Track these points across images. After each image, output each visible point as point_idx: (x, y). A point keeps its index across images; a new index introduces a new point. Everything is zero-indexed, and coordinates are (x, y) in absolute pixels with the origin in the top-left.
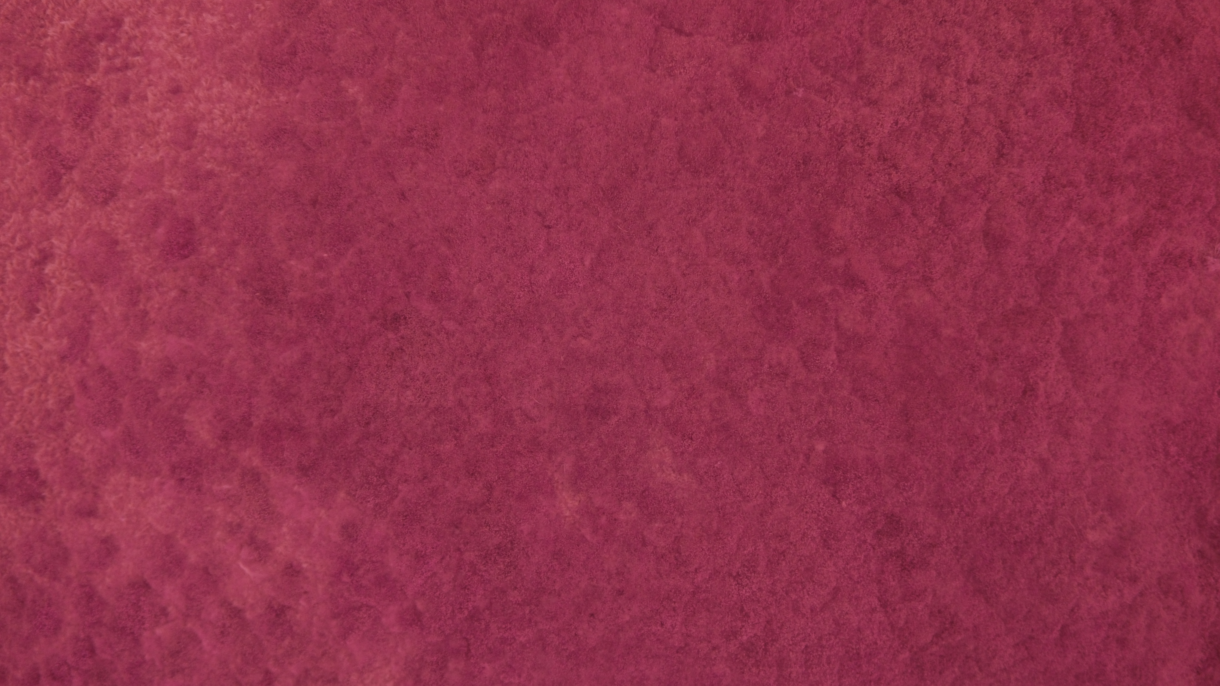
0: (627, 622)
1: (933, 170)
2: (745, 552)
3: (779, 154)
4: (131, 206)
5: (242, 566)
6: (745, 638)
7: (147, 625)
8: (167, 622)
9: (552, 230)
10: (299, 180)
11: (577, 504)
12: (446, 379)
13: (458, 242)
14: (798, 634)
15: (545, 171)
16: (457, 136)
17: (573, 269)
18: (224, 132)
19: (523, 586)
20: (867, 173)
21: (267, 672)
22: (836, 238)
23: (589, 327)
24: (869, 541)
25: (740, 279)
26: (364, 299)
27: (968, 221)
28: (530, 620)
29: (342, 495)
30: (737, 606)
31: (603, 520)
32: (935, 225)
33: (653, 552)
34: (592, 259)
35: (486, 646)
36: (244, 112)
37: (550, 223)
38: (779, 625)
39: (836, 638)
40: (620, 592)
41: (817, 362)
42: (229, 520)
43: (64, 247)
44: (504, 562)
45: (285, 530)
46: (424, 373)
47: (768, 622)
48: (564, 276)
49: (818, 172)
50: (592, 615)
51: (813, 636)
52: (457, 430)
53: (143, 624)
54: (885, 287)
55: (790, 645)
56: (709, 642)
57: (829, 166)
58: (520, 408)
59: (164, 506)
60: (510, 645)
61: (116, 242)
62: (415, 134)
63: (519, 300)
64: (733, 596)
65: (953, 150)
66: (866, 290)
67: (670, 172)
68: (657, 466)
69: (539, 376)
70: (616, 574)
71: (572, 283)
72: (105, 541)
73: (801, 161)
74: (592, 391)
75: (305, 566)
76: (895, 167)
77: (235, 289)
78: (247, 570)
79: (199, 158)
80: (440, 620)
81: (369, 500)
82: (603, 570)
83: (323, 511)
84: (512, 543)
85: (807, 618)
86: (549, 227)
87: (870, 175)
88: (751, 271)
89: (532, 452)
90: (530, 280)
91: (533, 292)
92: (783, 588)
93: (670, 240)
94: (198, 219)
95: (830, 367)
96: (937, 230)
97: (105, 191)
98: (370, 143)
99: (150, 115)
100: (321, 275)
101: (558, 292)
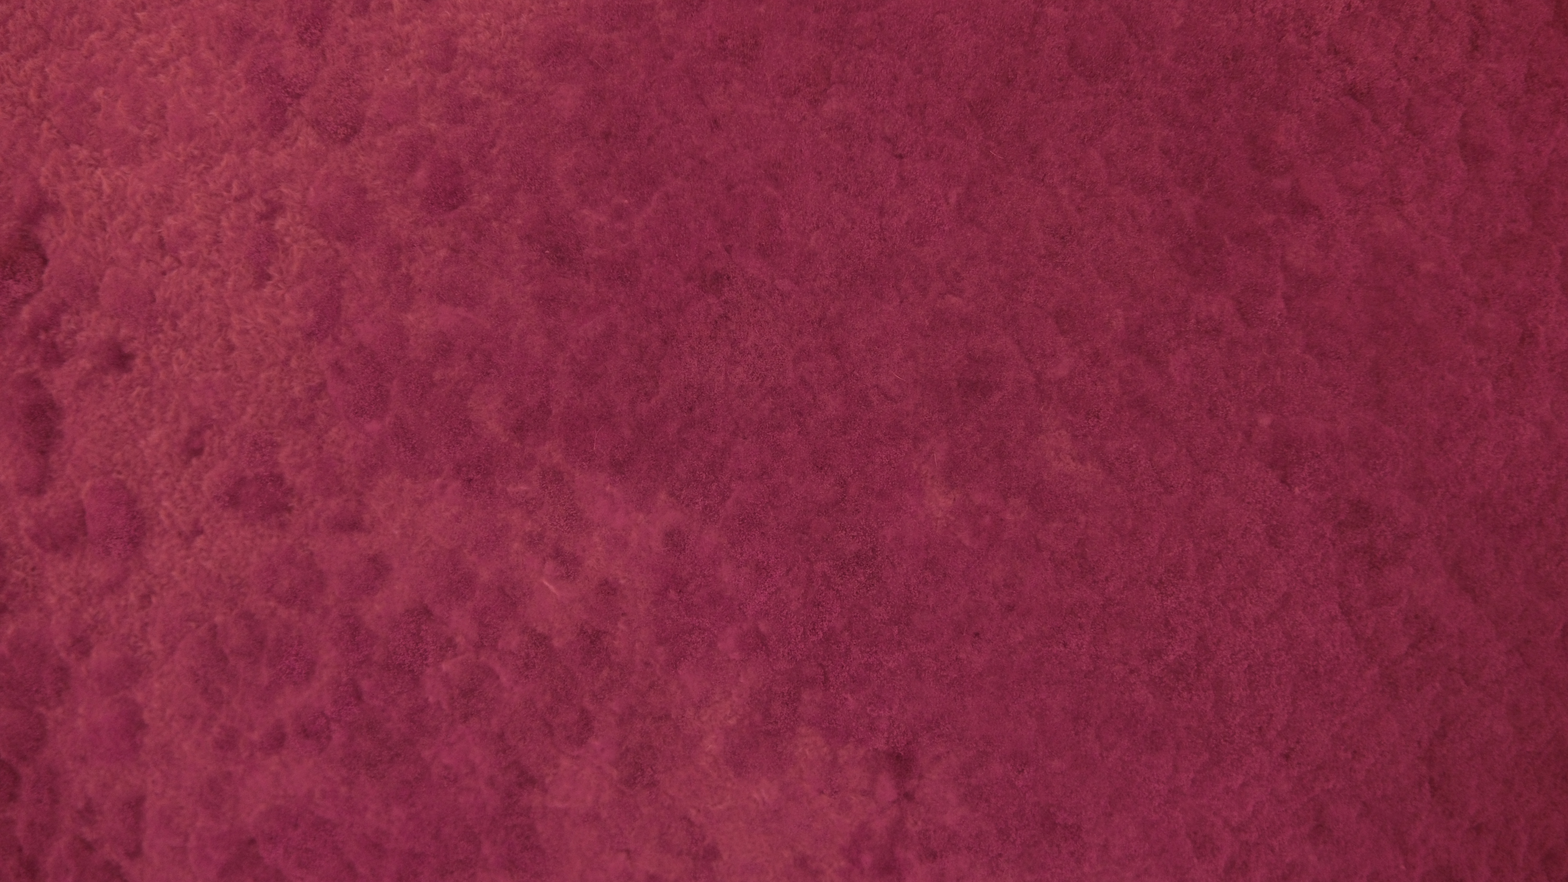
0: (1020, 643)
1: (1396, 65)
2: (1170, 554)
3: (1202, 48)
4: (380, 144)
5: (546, 583)
6: (1172, 657)
7: (430, 660)
8: (455, 655)
9: (905, 160)
10: (587, 107)
11: (951, 502)
12: (784, 353)
13: (788, 179)
14: (1240, 651)
15: (894, 85)
16: (782, 44)
17: (936, 209)
18: (491, 49)
19: (889, 602)
20: (1316, 69)
21: (583, 711)
22: (1279, 152)
23: (959, 281)
24: (1328, 535)
25: (1153, 212)
26: (677, 255)
27: (1443, 127)
28: (899, 643)
29: (663, 496)
30: (1160, 620)
31: (987, 519)
32: (1401, 134)
33: (1050, 559)
34: (958, 195)
35: (848, 674)
36: (514, 22)
37: (903, 150)
38: (1215, 640)
39: (1287, 654)
40: (1010, 608)
41: (1260, 313)
42: (528, 529)
43: (298, 196)
44: (864, 574)
45: (596, 539)
46: (756, 345)
47: (1200, 638)
48: (925, 218)
49: (1253, 69)
50: (977, 634)
51: (1258, 653)
52: (801, 415)
53: (426, 659)
54: (1343, 214)
55: (1229, 664)
56: (1125, 664)
57: (1266, 61)
58: (877, 386)
59: (448, 514)
60: (877, 671)
61: (364, 191)
62: (730, 43)
63: (868, 251)
64: (1155, 608)
65: (1419, 40)
66: (1321, 217)
67: (1058, 77)
68: (1052, 453)
69: (898, 345)
70: (1003, 586)
71: (934, 226)
72: (373, 559)
73: (1230, 57)
74: (966, 362)
75: (622, 582)
76: (1350, 61)
77: (515, 247)
78: (552, 588)
79: (462, 83)
80: (789, 643)
81: (697, 501)
82: (987, 582)
83: (641, 516)
84: (873, 550)
85: (1250, 631)
86: (901, 157)
87: (1319, 72)
88: (1167, 201)
89: (894, 439)
90: (881, 225)
91: (885, 240)
92: (1219, 597)
93: (1060, 166)
94: (465, 160)
95: (1277, 319)
96: (1405, 140)
97: (346, 125)
98: (672, 58)
99: (397, 27)
100: (622, 226)
101: (918, 238)
